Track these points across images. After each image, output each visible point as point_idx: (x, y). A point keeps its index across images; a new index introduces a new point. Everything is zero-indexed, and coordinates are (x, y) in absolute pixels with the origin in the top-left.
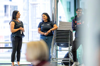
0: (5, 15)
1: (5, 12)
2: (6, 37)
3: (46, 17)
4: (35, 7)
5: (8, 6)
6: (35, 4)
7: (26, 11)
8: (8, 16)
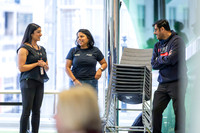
0: (6, 33)
1: (6, 25)
2: (7, 80)
3: (85, 38)
4: (71, 16)
5: (11, 13)
6: (70, 10)
7: (51, 25)
8: (11, 34)
